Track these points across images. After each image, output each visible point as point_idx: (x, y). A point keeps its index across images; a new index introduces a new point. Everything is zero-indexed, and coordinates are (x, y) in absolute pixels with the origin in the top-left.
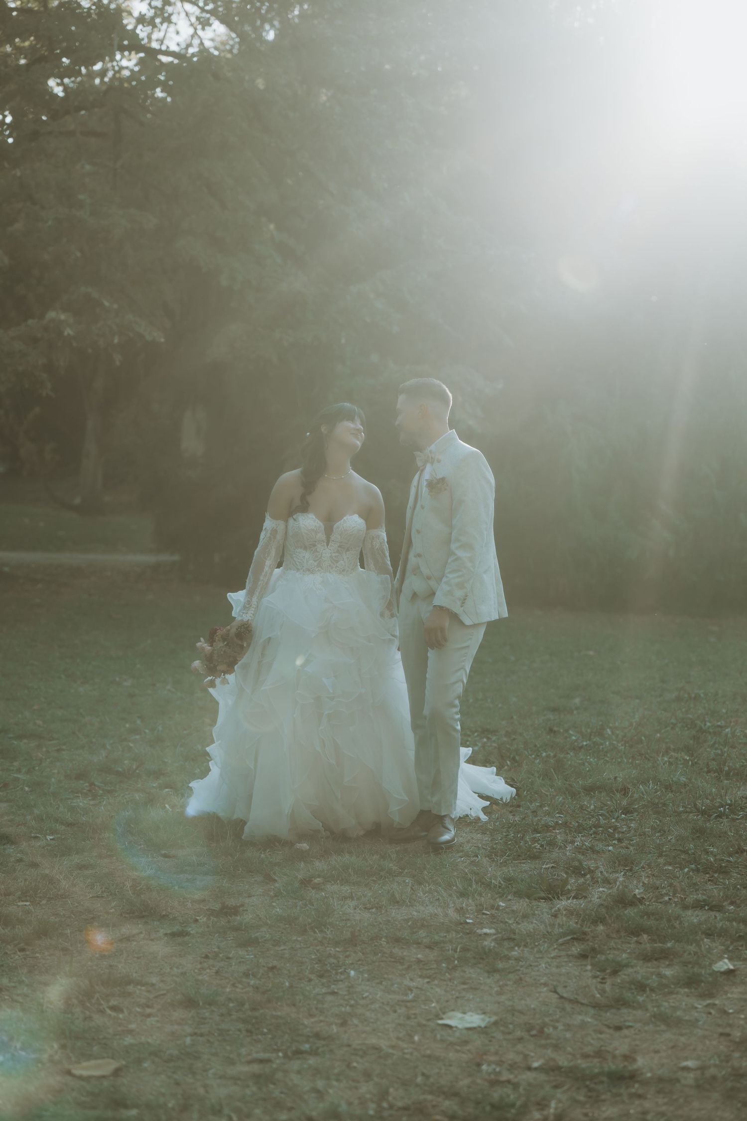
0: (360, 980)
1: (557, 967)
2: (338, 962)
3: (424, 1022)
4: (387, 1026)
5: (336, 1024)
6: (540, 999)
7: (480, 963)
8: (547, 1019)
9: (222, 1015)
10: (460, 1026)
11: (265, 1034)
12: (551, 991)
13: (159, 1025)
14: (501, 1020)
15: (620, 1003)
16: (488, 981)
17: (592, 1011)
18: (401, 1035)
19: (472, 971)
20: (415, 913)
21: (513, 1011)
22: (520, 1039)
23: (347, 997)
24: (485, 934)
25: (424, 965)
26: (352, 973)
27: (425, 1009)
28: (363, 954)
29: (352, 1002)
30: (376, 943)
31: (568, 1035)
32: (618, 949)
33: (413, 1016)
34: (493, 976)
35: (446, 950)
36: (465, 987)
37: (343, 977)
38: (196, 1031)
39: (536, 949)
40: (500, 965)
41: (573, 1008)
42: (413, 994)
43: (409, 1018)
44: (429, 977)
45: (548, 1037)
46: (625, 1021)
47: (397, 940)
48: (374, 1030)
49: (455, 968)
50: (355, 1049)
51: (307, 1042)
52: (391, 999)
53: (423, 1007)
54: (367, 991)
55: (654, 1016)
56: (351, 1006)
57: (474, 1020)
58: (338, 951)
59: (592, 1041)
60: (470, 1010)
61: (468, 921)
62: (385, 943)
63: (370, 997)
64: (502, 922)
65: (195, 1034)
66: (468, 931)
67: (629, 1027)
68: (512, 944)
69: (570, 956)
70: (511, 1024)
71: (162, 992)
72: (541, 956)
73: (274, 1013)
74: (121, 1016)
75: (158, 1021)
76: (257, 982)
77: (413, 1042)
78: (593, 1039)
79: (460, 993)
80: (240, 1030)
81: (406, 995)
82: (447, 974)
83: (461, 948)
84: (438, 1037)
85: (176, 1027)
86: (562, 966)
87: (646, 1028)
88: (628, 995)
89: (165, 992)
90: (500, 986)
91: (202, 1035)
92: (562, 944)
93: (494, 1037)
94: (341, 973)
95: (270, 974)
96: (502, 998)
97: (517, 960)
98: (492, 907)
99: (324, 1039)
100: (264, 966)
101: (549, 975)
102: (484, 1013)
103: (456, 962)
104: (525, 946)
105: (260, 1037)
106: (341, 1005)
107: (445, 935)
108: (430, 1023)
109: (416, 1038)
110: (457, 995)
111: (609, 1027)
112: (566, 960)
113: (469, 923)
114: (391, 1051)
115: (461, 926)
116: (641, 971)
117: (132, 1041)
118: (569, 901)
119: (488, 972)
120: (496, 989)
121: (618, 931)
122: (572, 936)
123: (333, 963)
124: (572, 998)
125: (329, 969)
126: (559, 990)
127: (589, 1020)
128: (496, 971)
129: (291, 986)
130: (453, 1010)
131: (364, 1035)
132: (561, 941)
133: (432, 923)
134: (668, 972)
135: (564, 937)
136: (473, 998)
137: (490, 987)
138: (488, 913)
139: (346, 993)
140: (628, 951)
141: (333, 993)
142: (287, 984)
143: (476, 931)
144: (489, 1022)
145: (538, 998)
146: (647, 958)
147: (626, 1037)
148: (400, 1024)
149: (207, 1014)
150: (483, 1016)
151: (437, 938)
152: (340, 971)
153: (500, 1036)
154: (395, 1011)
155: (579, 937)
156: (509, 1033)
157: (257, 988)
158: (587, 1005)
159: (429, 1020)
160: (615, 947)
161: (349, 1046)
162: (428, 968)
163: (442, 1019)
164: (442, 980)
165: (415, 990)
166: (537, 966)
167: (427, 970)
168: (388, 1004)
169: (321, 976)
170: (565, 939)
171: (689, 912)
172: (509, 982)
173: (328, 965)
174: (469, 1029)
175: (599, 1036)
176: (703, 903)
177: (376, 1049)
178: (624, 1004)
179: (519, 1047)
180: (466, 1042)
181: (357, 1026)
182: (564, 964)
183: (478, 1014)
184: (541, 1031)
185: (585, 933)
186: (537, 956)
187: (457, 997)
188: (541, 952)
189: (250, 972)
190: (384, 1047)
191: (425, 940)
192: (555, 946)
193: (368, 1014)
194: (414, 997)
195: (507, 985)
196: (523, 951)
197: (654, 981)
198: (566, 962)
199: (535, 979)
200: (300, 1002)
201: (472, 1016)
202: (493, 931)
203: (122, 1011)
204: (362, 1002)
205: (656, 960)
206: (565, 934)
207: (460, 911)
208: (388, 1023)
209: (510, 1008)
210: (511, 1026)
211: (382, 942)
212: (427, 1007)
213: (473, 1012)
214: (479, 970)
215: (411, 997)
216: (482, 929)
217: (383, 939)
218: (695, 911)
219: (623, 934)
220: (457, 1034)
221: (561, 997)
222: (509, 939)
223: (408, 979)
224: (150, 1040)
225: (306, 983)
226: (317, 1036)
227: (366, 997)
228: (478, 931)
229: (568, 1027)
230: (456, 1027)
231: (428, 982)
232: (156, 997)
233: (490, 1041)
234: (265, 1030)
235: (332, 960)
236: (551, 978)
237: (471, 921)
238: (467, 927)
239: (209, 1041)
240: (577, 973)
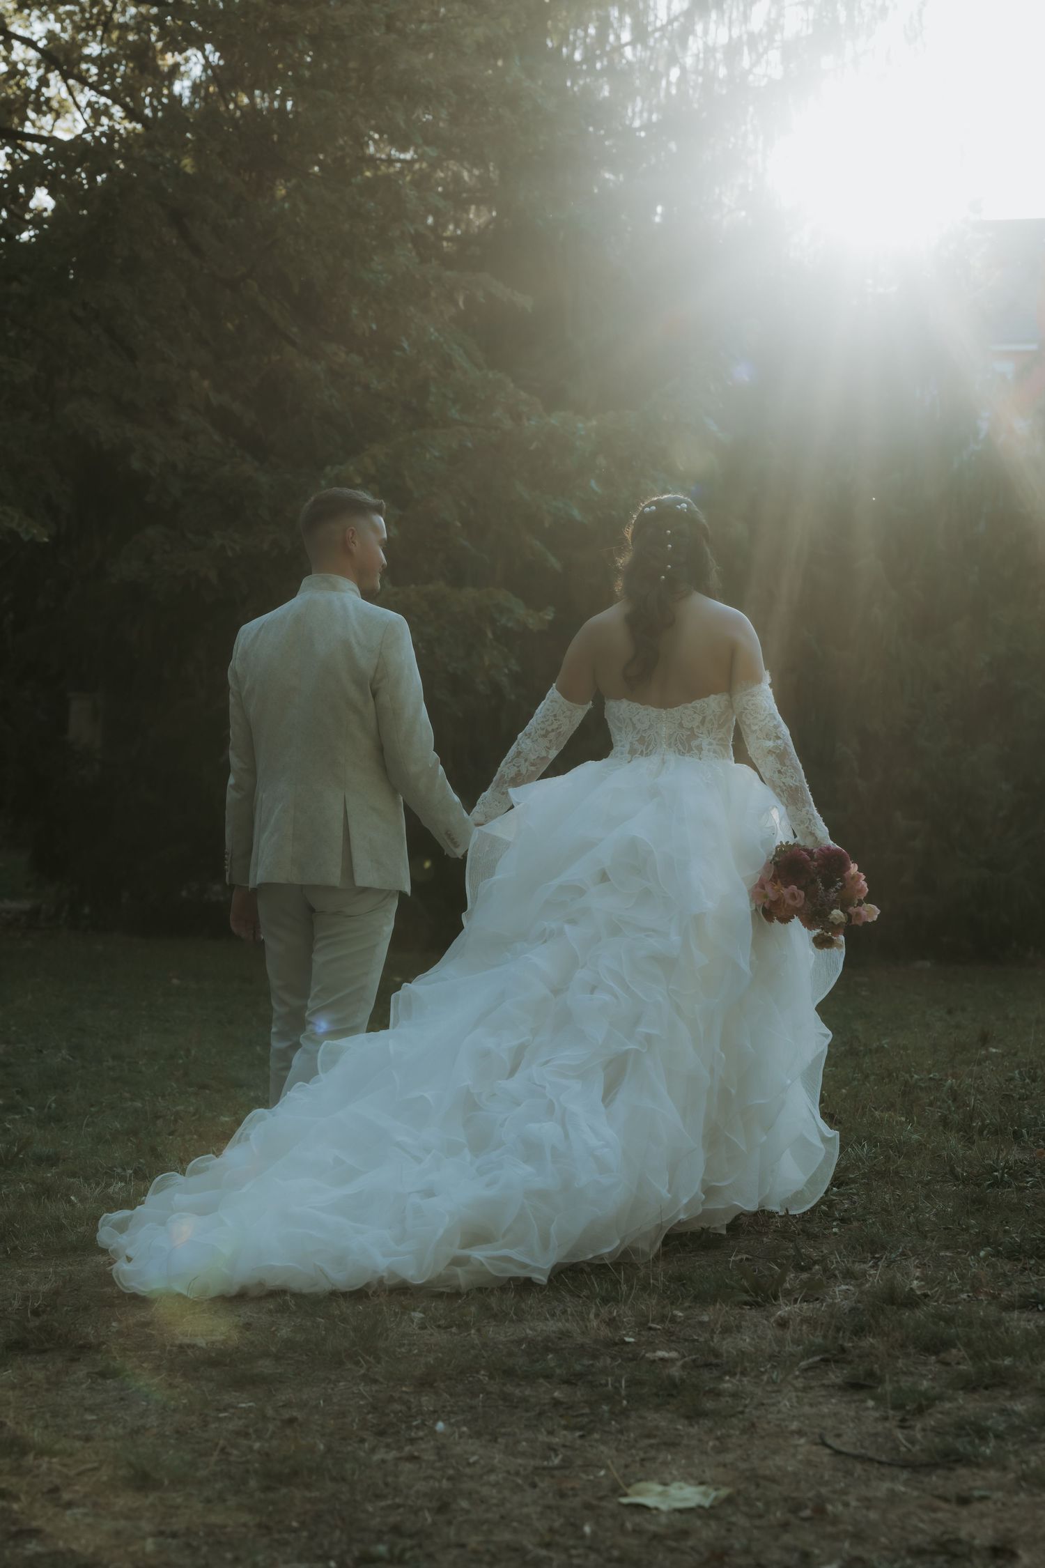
0: (457, 1435)
1: (811, 1405)
2: (409, 1408)
3: (595, 1502)
4: (525, 1510)
5: (429, 1509)
6: (800, 1457)
7: (669, 1403)
8: (824, 1490)
9: (208, 1501)
10: (664, 1507)
11: (295, 1531)
12: (816, 1444)
13: (89, 1520)
14: (739, 1492)
15: (949, 1460)
16: (694, 1430)
17: (905, 1475)
18: (557, 1525)
19: (656, 1416)
20: (529, 1331)
21: (755, 1478)
22: (785, 1526)
23: (438, 1465)
24: (662, 1359)
25: (568, 1408)
26: (440, 1426)
27: (589, 1480)
28: (451, 1395)
29: (451, 1472)
30: (471, 1379)
31: (873, 1515)
32: (912, 1374)
33: (570, 1493)
34: (698, 1423)
35: (601, 1384)
36: (652, 1441)
37: (421, 1434)
38: (163, 1528)
39: (765, 1378)
40: (709, 1405)
41: (865, 1470)
42: (560, 1457)
43: (562, 1495)
44: (581, 1429)
45: (835, 1520)
46: (971, 1489)
47: (509, 1373)
48: (502, 1517)
49: (625, 1413)
50: (475, 1552)
51: (379, 1540)
52: (520, 1465)
53: (584, 1476)
54: (473, 1454)
55: (1024, 1477)
56: (450, 1478)
57: (687, 1495)
58: (406, 1393)
59: (921, 1525)
60: (674, 1479)
61: (627, 1339)
62: (487, 1378)
63: (482, 1462)
64: (686, 1340)
65: (161, 1533)
66: (630, 1356)
67: (983, 1499)
68: (716, 1373)
69: (828, 1386)
70: (758, 1499)
71: (89, 1466)
72: (775, 1388)
73: (308, 1494)
74: (15, 1506)
75: (86, 1515)
76: (267, 1445)
77: (583, 1537)
78: (922, 1521)
79: (645, 1452)
80: (245, 1525)
81: (547, 1458)
82: (613, 1423)
83: (626, 1381)
84: (629, 1526)
85: (122, 1523)
86: (820, 1403)
87: (1016, 1499)
88: (961, 1445)
89: (96, 1465)
90: (718, 1439)
91: (174, 1535)
92: (806, 1370)
93: (733, 1524)
94: (417, 1427)
95: (288, 1432)
96: (729, 1457)
97: (735, 1395)
98: (662, 1318)
99: (411, 1536)
100: (274, 1419)
101: (802, 1419)
102: (702, 1483)
103: (625, 1402)
104: (743, 1373)
105: (286, 1536)
106: (431, 1477)
107: (591, 1362)
108: (604, 1504)
109: (587, 1529)
110: (642, 1454)
111: (946, 1500)
112: (823, 1393)
113: (629, 1343)
114: (543, 1552)
115: (616, 1348)
116: (969, 1405)
117: (39, 1549)
118: (798, 1305)
119: (688, 1418)
120: (711, 1444)
121: (903, 1346)
122: (821, 1356)
123: (401, 1411)
124: (856, 1452)
125: (395, 1420)
126: (830, 1441)
127: (903, 1489)
128: (704, 1414)
129: (329, 1450)
130: (640, 1480)
131: (485, 1527)
132: (803, 1364)
133: (564, 1346)
134: (1019, 1407)
135: (808, 1358)
136: (673, 1459)
137: (700, 1440)
138: (658, 1327)
139: (433, 1458)
140: (930, 1376)
141: (412, 1458)
142: (322, 1447)
143: (644, 1355)
144: (716, 1498)
145: (794, 1455)
146: (970, 1386)
147: (982, 1515)
148: (549, 1507)
149: (179, 1500)
150: (702, 1488)
151: (578, 1368)
152: (415, 1423)
153: (742, 1521)
154: (534, 1486)
155: (833, 1357)
156: (760, 1516)
157: (267, 1455)
158: (890, 1465)
159: (601, 1498)
160: (905, 1369)
161: (463, 1546)
162: (575, 1414)
163: (626, 1495)
164: (605, 1432)
165: (562, 1450)
166: (774, 1405)
167: (577, 1416)
168: (517, 1474)
169: (382, 1433)
170: (811, 1360)
171: (1016, 1314)
172: (732, 1432)
173: (392, 1415)
174: (681, 1511)
175: (933, 1515)
176: (1033, 1300)
177: (516, 1550)
178: (957, 1461)
179: (787, 1538)
180: (684, 1534)
181: (467, 1512)
182: (821, 1400)
183: (690, 1485)
184: (820, 1510)
185: (843, 1350)
186: (769, 1389)
187: (643, 1460)
188: (774, 1383)
189: (251, 1430)
190: (530, 1547)
191: (558, 1371)
192: (797, 1373)
193: (485, 1491)
194: (563, 1460)
195: (729, 1436)
196: (740, 1381)
197: (996, 1422)
198: (823, 1396)
199: (779, 1426)
200: (353, 1474)
201: (681, 1488)
202: (674, 1354)
203: (16, 1498)
204: (468, 1471)
205: (986, 1388)
206: (808, 1354)
207: (612, 1323)
208: (527, 1505)
209: (748, 1474)
210: (760, 1504)
211: (481, 1377)
212: (591, 1477)
213: (680, 1481)
214: (669, 1415)
215: (556, 1461)
216: (654, 1352)
217: (482, 1372)
218: (1024, 1312)
219: (911, 1350)
220: (663, 1519)
221: (838, 1453)
222: (708, 1365)
223: (545, 1433)
224: (74, 1547)
225: (356, 1445)
226: (396, 1530)
227: (474, 1463)
228: (647, 1355)
229: (868, 1503)
230: (657, 1509)
231: (581, 1437)
232: (79, 1474)
233: (729, 1530)
234: (295, 1524)
235: (397, 1407)
236: (807, 1422)
237: (632, 1340)
238: (627, 1349)
239: (188, 1545)
240: (852, 1413)
